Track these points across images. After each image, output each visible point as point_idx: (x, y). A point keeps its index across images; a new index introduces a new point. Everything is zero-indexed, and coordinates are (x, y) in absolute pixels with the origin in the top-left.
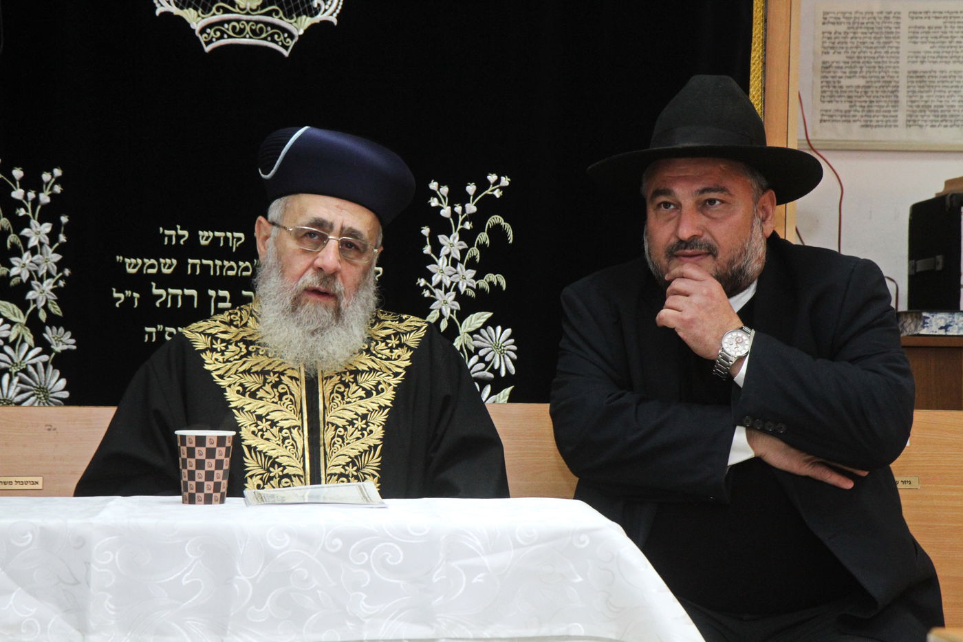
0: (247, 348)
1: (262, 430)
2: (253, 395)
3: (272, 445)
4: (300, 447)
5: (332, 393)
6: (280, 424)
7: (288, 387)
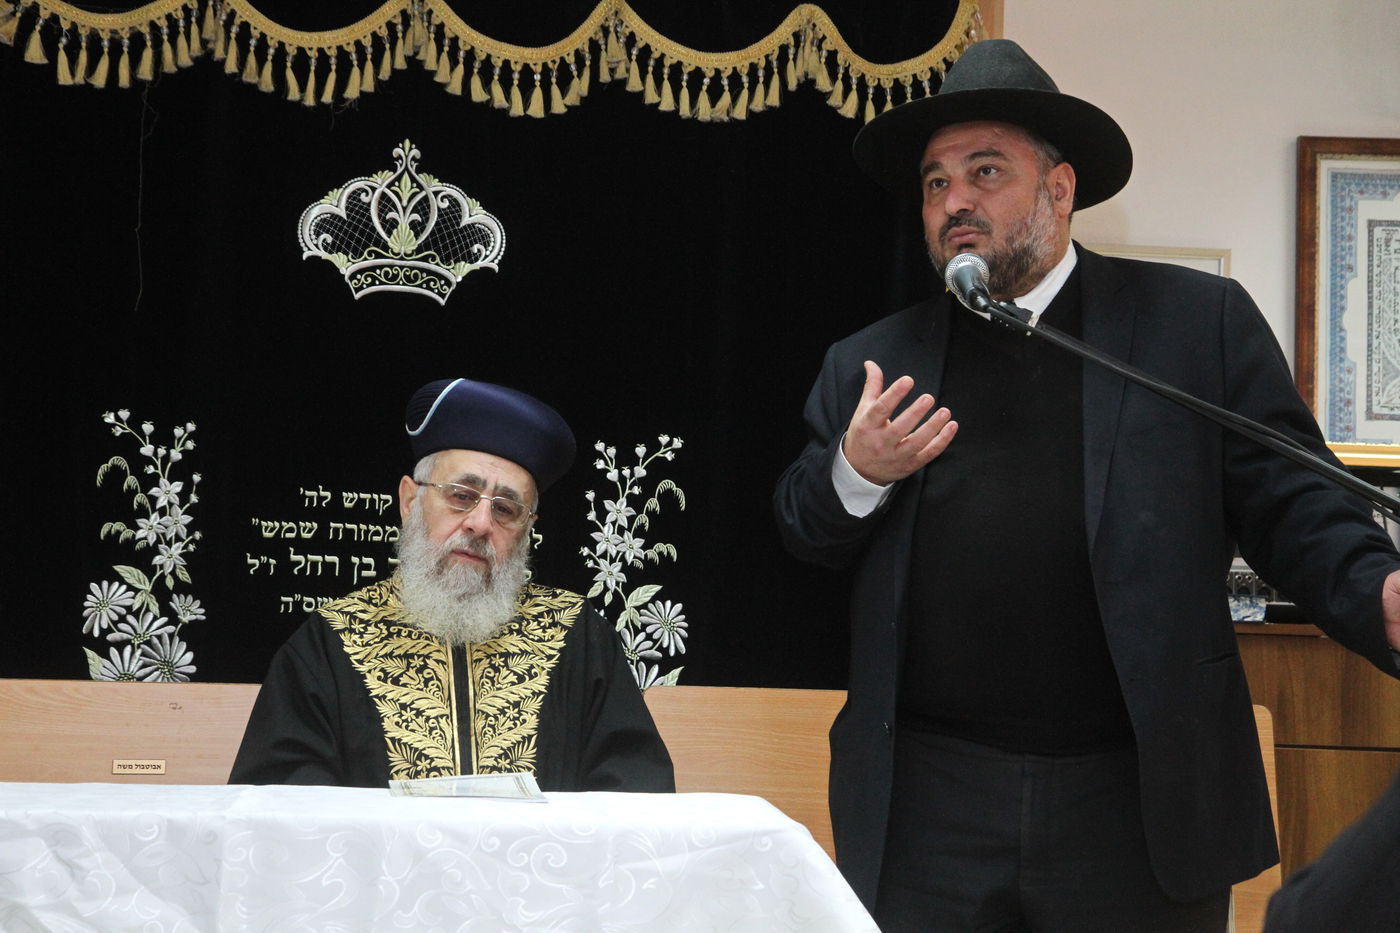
0: (388, 629)
1: (406, 721)
2: (396, 681)
3: (418, 736)
4: (449, 737)
5: (482, 677)
6: (426, 713)
7: (435, 672)
